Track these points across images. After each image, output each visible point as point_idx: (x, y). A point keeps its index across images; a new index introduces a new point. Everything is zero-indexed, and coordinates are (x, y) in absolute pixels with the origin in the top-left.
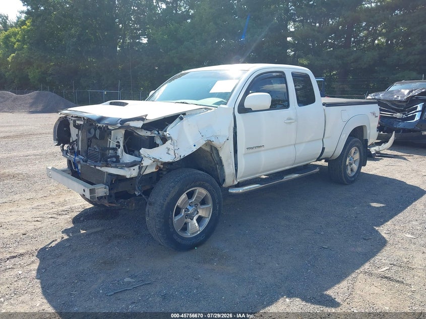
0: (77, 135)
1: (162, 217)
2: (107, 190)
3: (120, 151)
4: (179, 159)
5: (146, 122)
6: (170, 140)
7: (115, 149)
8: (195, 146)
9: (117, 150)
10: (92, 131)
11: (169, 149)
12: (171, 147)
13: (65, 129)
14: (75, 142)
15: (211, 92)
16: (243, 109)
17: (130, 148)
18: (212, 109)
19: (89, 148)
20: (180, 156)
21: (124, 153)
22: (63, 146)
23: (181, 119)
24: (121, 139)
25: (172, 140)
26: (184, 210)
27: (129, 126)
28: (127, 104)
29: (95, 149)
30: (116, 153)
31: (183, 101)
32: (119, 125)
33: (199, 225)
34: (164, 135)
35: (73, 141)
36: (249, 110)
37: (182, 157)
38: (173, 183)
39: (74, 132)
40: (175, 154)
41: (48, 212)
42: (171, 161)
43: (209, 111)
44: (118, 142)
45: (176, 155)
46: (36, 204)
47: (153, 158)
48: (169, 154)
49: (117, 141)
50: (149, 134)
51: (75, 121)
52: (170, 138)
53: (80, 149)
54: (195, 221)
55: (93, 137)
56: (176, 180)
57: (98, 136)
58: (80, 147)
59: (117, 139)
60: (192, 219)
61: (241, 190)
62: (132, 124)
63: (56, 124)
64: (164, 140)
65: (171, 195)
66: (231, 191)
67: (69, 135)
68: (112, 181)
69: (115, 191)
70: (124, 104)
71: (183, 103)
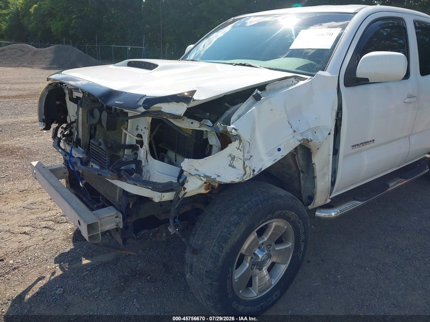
0: (77, 113)
1: (216, 277)
2: (120, 219)
3: (143, 152)
4: (251, 176)
5: (192, 104)
6: (237, 142)
7: (134, 148)
8: (279, 150)
9: (137, 149)
10: (96, 112)
11: (233, 158)
12: (239, 154)
13: (58, 103)
14: (74, 124)
15: (291, 47)
16: (352, 79)
17: (160, 145)
18: (307, 79)
19: (92, 141)
20: (254, 171)
21: (150, 157)
22: (56, 130)
23: (258, 98)
24: (145, 130)
25: (241, 141)
26: (249, 258)
27: (160, 112)
28: (155, 66)
29: (100, 144)
30: (136, 154)
31: (243, 62)
32: (142, 110)
33: (271, 277)
34: (227, 132)
35: (72, 123)
36: (365, 81)
37: (256, 173)
38: (235, 217)
39: (72, 107)
40: (244, 168)
41: (43, 215)
42: (237, 181)
43: (301, 83)
44: (140, 136)
45: (248, 169)
46: (31, 199)
47: (205, 176)
48: (234, 167)
49: (136, 133)
50: (196, 125)
51: (71, 93)
52: (238, 137)
53: (80, 137)
54: (265, 271)
55: (98, 123)
56: (241, 209)
57: (104, 123)
58: (80, 132)
59: (137, 129)
60: (260, 269)
61: (333, 213)
62: (166, 108)
63: (42, 94)
64: (225, 140)
65: (233, 240)
66: (318, 214)
67: (66, 112)
68: (129, 204)
69: (134, 219)
70: (151, 67)
71: (244, 65)
